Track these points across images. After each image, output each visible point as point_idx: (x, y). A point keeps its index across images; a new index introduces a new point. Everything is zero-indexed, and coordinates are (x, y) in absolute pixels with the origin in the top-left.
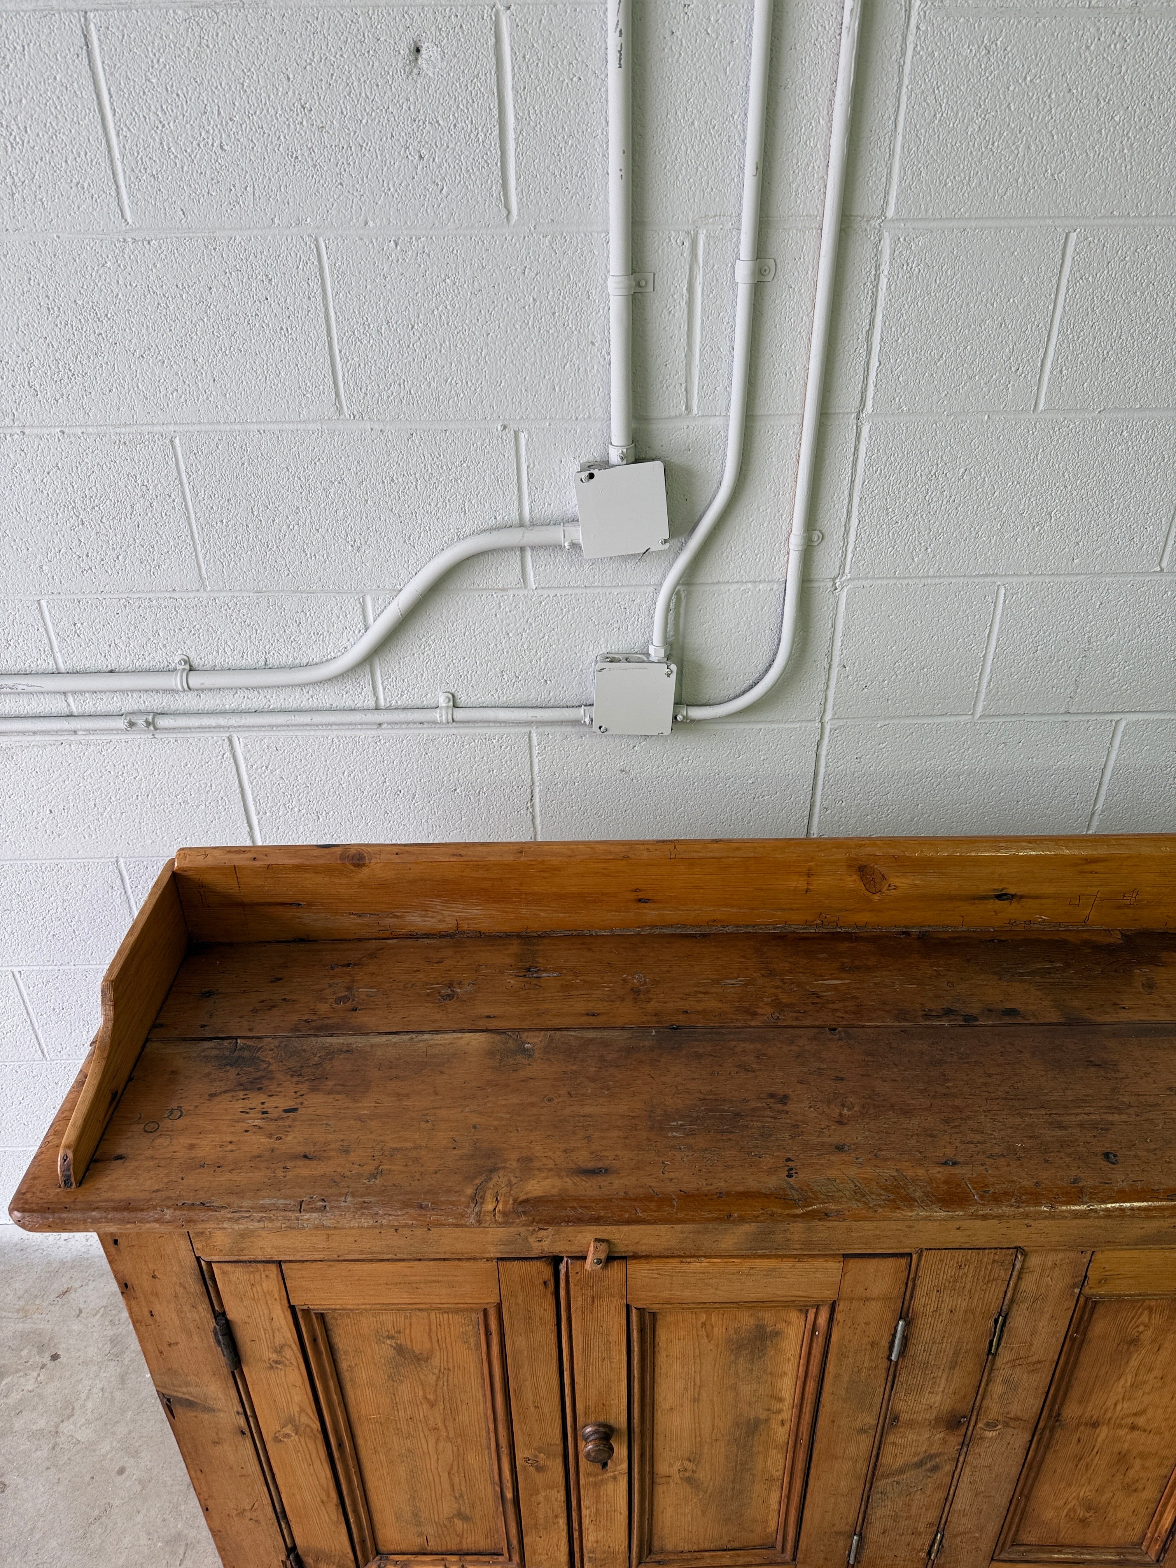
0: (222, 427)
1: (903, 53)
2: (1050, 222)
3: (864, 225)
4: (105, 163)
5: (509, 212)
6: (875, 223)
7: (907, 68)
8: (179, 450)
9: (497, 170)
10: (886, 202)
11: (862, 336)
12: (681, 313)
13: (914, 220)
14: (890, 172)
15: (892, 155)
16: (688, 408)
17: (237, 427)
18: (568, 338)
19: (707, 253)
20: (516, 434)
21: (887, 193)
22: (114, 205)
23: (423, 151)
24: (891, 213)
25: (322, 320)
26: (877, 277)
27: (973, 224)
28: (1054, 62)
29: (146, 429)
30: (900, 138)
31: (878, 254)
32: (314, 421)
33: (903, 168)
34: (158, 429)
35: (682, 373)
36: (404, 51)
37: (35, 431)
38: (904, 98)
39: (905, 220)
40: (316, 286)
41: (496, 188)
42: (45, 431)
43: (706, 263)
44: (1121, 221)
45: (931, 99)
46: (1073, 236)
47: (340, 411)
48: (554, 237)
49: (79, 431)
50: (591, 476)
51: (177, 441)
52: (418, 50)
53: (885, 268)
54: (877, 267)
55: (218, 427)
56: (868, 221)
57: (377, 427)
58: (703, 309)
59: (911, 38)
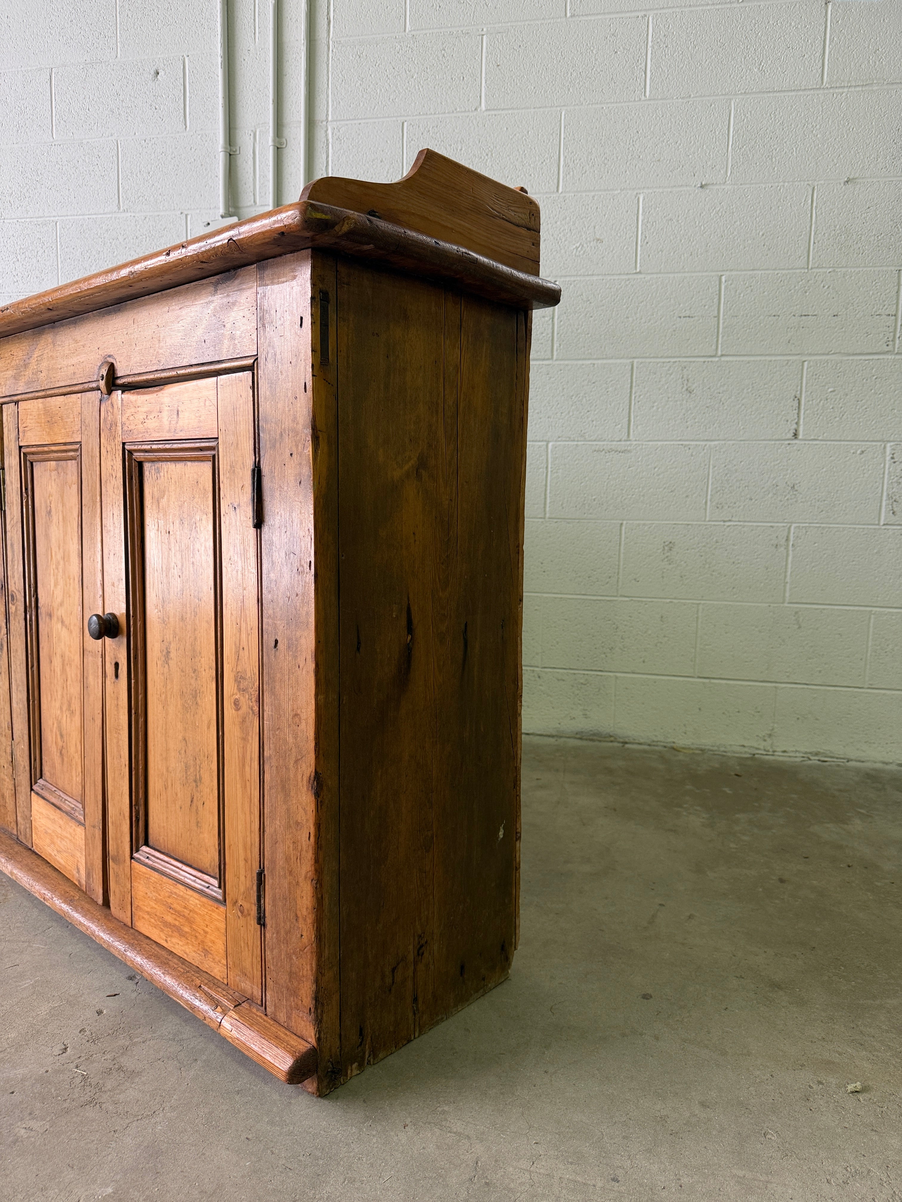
0: (75, 217)
1: (328, 60)
2: (394, 119)
3: (320, 124)
4: (50, 118)
5: (186, 127)
6: (324, 123)
7: (330, 65)
8: (58, 227)
9: (182, 111)
10: (327, 115)
11: (324, 169)
12: (250, 162)
13: (340, 120)
14: (328, 103)
15: (328, 97)
16: (255, 201)
17: (81, 217)
18: (207, 175)
19: (260, 138)
20: (186, 215)
21: (327, 111)
22: (50, 133)
23: (157, 107)
24: (330, 118)
25: (116, 172)
26: (328, 145)
27: (364, 121)
28: (386, 58)
29: (48, 219)
30: (330, 90)
31: (327, 135)
32: (109, 213)
33: (333, 101)
34: (52, 218)
35: (252, 187)
36: (152, 73)
37: (8, 221)
38: (330, 76)
39: (335, 121)
40: (116, 159)
41: (182, 118)
42: (11, 221)
43: (259, 142)
44: (425, 117)
45: (340, 75)
46: (405, 124)
47: (119, 208)
48: (202, 136)
49: (23, 220)
50: (209, 224)
51: (58, 224)
52: (158, 74)
53: (330, 140)
54: (327, 140)
55: (73, 217)
56: (322, 122)
57: (133, 215)
58: (259, 161)
59: (330, 55)
